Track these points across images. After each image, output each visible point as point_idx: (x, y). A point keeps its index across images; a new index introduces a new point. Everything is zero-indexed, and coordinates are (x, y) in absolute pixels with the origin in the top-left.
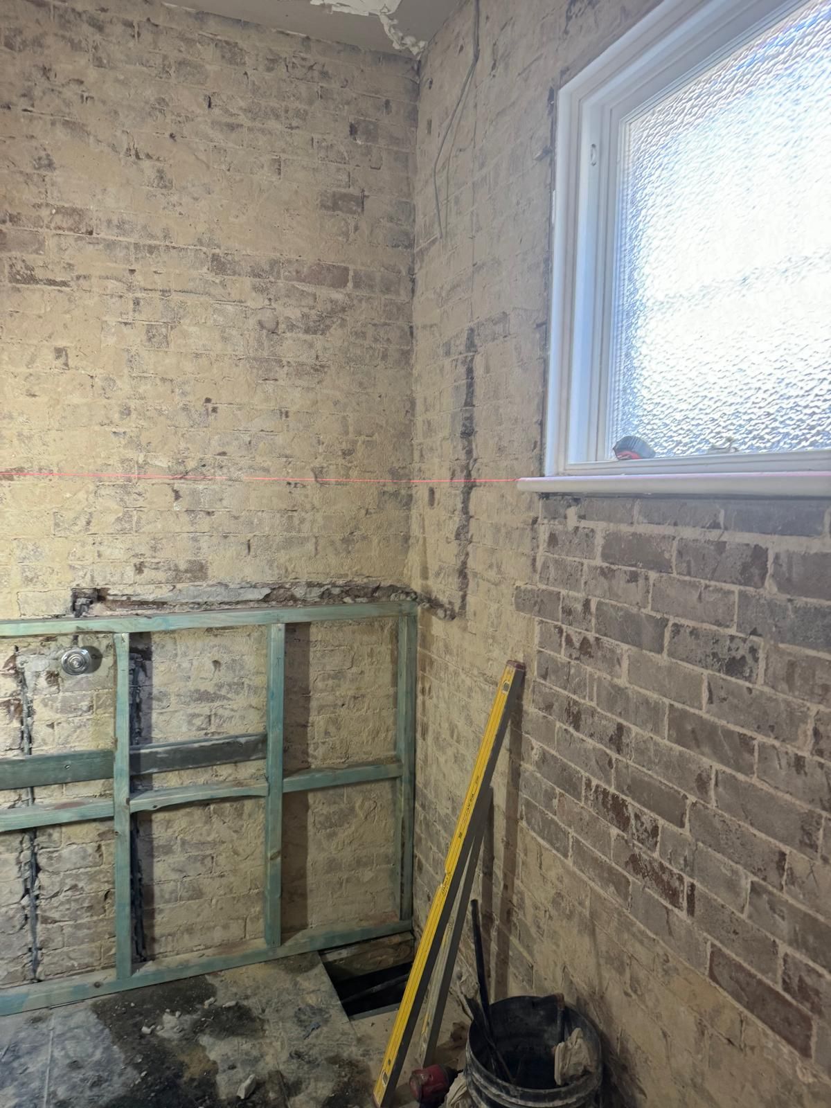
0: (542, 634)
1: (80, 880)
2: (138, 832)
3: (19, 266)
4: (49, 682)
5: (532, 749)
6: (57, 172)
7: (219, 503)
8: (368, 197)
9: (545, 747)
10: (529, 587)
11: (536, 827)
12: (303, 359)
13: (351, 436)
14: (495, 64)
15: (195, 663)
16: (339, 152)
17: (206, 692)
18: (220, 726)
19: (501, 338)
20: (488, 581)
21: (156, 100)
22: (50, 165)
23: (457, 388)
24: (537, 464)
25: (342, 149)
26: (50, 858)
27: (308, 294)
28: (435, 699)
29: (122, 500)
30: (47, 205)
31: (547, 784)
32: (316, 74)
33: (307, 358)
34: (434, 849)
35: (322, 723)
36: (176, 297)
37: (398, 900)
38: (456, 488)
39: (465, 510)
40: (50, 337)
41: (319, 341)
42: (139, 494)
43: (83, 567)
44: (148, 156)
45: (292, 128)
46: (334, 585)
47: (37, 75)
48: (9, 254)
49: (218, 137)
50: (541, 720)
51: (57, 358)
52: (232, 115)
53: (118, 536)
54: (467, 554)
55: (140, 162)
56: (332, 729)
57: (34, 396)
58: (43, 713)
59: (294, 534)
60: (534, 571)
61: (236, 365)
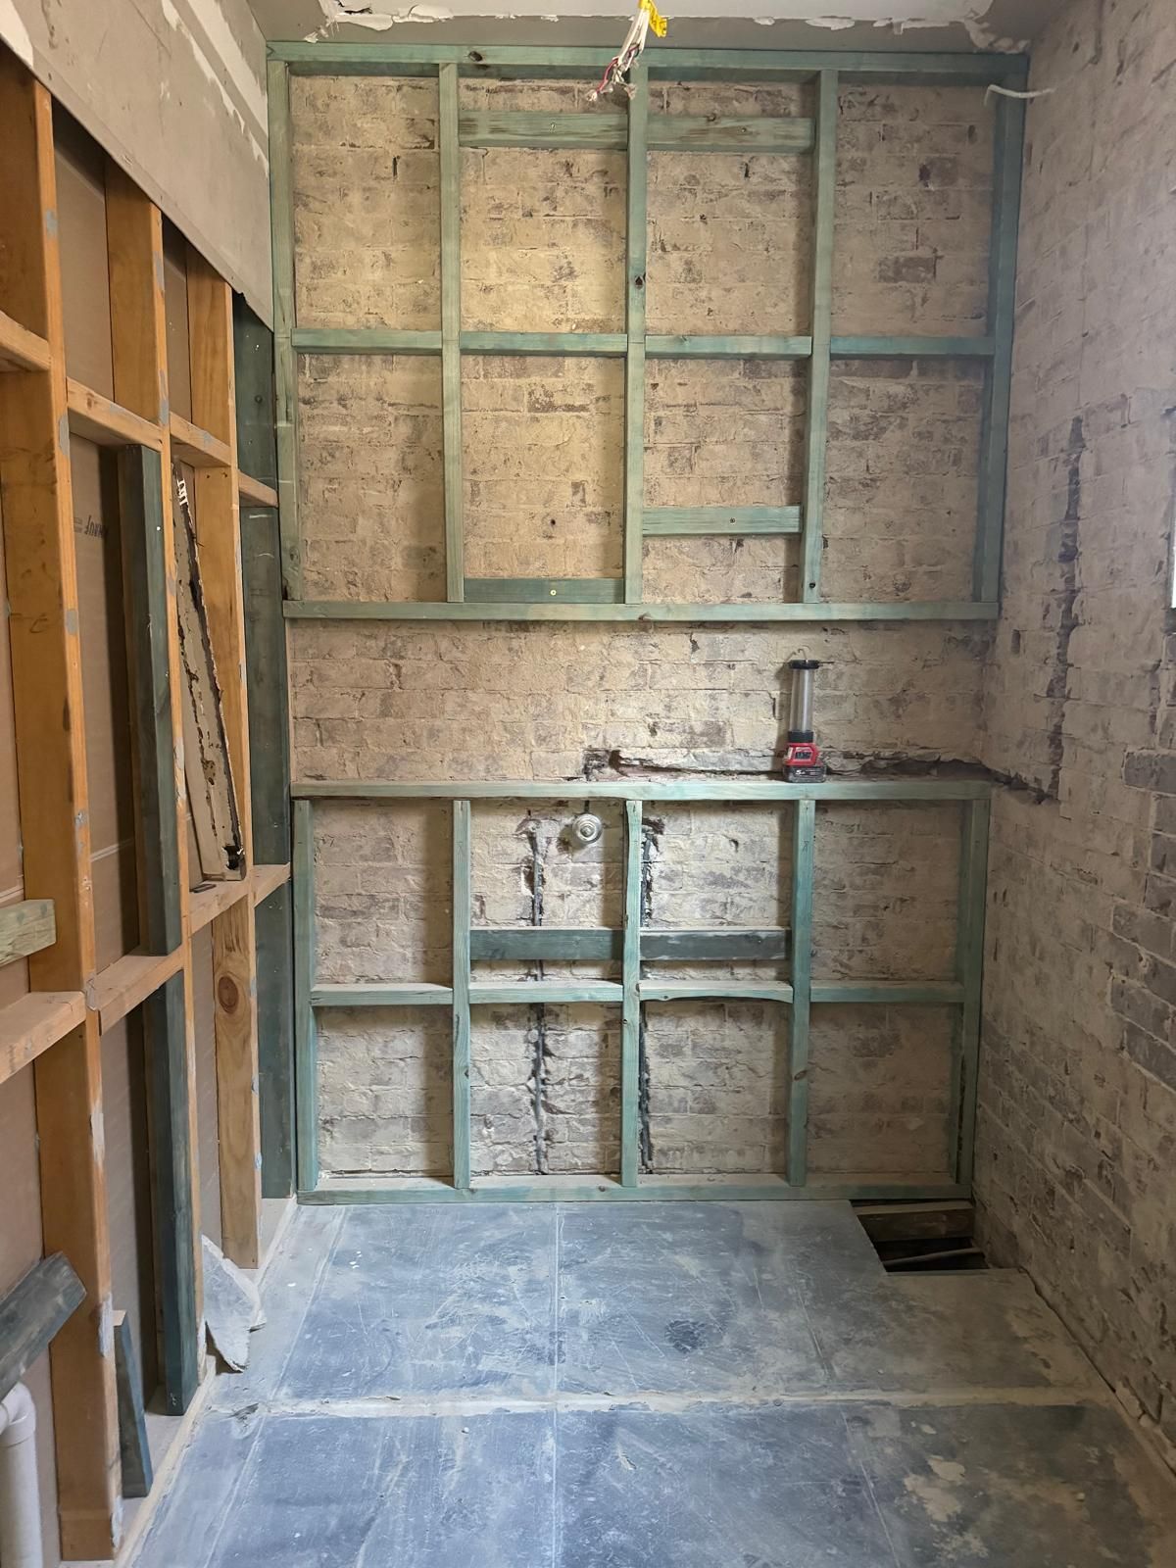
0: (1159, 812)
1: (585, 1070)
2: (646, 1026)
3: (539, 393)
4: (560, 850)
5: (1141, 959)
6: (578, 281)
7: (740, 654)
8: (941, 257)
9: (1158, 957)
10: (1145, 752)
11: (1141, 1057)
12: (849, 473)
13: (909, 567)
14: (1121, 66)
15: (709, 840)
16: (905, 205)
17: (722, 876)
18: (737, 916)
19: (1118, 428)
20: (1090, 748)
21: (685, 179)
22: (571, 274)
23: (1056, 497)
24: (1162, 592)
25: (909, 201)
26: (557, 1041)
27: (859, 390)
28: (1011, 907)
29: (636, 652)
30: (568, 320)
31: (1158, 1002)
32: (878, 109)
33: (854, 470)
34: (1005, 1094)
35: (858, 926)
36: (703, 412)
37: (955, 1157)
38: (1051, 629)
39: (1062, 658)
40: (567, 471)
41: (872, 449)
42: (655, 646)
43: (596, 726)
44: (676, 247)
45: (845, 185)
46: (878, 757)
47: (561, 173)
48: (528, 381)
49: (755, 210)
50: (1153, 923)
51: (575, 493)
52: (773, 180)
53: (632, 693)
54: (1063, 715)
55: (666, 256)
56: (871, 935)
57: (551, 537)
58: (554, 885)
59: (829, 691)
60: (1153, 731)
61: (768, 488)
